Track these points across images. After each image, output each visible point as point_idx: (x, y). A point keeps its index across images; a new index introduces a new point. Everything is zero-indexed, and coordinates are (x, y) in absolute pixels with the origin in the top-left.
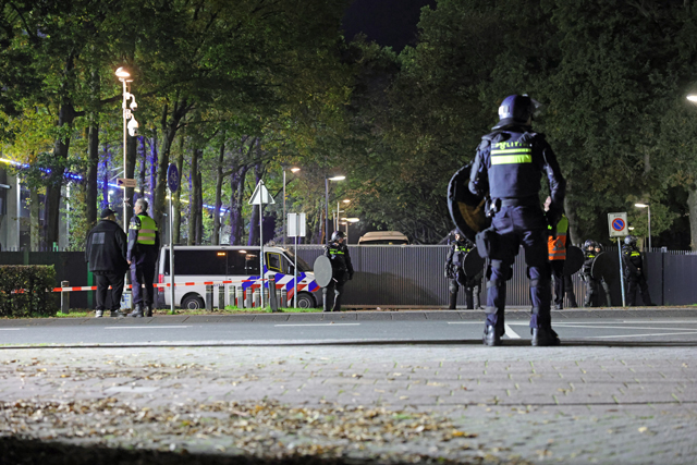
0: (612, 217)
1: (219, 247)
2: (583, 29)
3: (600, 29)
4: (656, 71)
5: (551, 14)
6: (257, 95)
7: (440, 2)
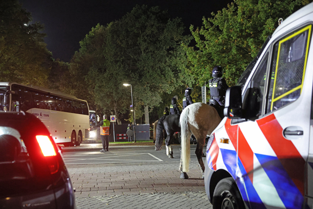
4: (132, 73)
7: (81, 50)
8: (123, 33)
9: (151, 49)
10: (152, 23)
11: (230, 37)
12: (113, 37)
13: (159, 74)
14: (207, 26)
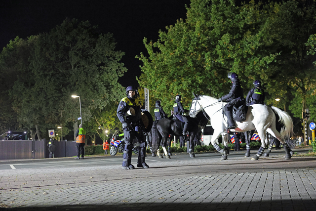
0: (50, 131)
3: (47, 75)
4: (64, 88)
5: (32, 70)
8: (53, 46)
9: (82, 63)
10: (84, 37)
11: (187, 50)
12: (42, 49)
13: (91, 89)
14: (163, 39)
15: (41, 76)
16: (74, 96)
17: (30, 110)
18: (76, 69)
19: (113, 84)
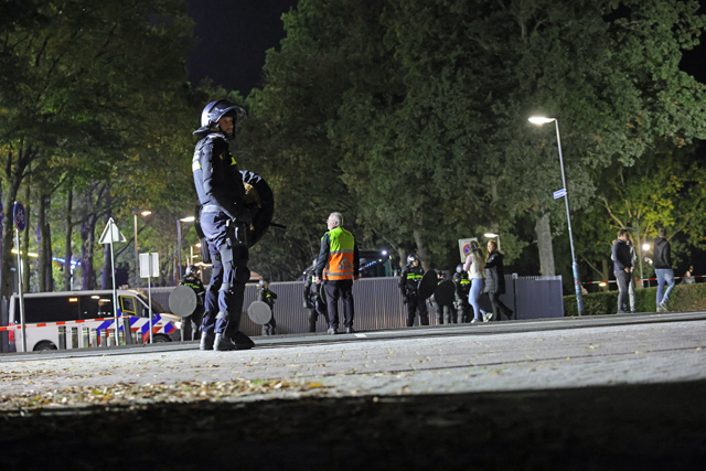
0: (462, 243)
1: (71, 293)
2: (426, 63)
3: (442, 63)
4: (499, 101)
5: (394, 50)
6: (103, 139)
7: (285, 44)
9: (555, 13)
13: (590, 99)
15: (423, 70)
16: (538, 120)
17: (395, 183)
18: (535, 33)
19: (664, 77)
